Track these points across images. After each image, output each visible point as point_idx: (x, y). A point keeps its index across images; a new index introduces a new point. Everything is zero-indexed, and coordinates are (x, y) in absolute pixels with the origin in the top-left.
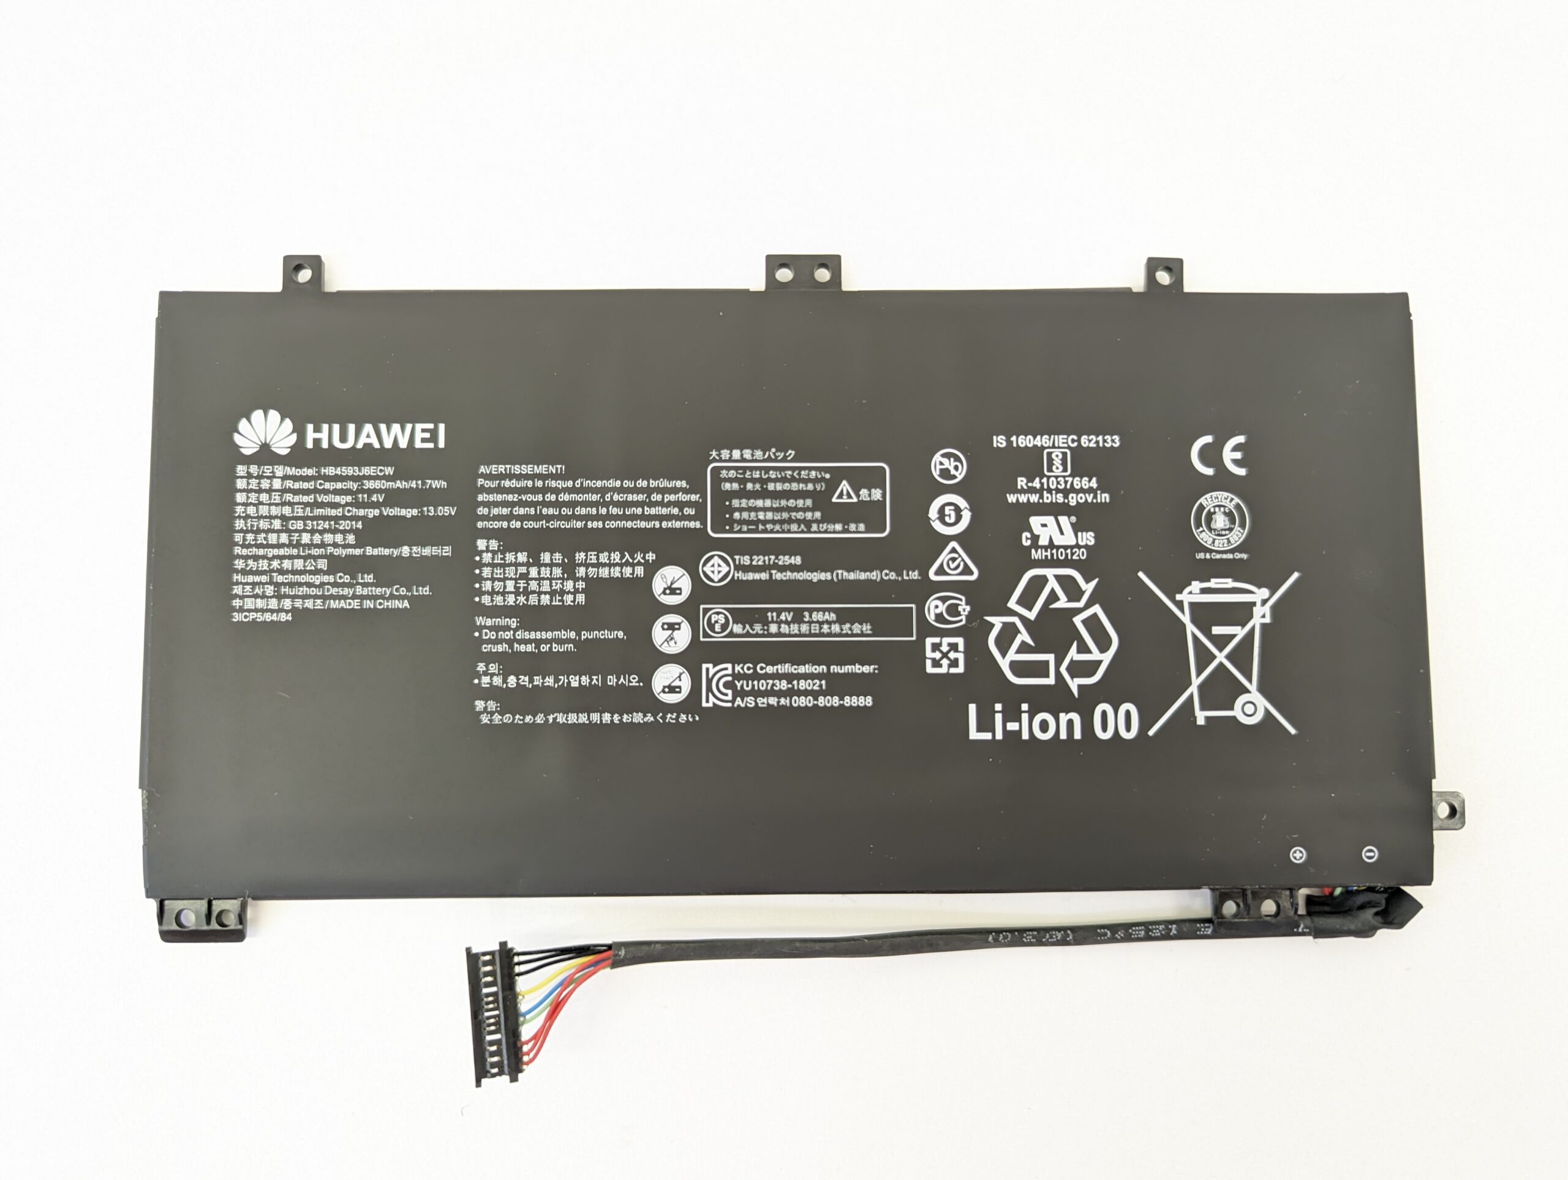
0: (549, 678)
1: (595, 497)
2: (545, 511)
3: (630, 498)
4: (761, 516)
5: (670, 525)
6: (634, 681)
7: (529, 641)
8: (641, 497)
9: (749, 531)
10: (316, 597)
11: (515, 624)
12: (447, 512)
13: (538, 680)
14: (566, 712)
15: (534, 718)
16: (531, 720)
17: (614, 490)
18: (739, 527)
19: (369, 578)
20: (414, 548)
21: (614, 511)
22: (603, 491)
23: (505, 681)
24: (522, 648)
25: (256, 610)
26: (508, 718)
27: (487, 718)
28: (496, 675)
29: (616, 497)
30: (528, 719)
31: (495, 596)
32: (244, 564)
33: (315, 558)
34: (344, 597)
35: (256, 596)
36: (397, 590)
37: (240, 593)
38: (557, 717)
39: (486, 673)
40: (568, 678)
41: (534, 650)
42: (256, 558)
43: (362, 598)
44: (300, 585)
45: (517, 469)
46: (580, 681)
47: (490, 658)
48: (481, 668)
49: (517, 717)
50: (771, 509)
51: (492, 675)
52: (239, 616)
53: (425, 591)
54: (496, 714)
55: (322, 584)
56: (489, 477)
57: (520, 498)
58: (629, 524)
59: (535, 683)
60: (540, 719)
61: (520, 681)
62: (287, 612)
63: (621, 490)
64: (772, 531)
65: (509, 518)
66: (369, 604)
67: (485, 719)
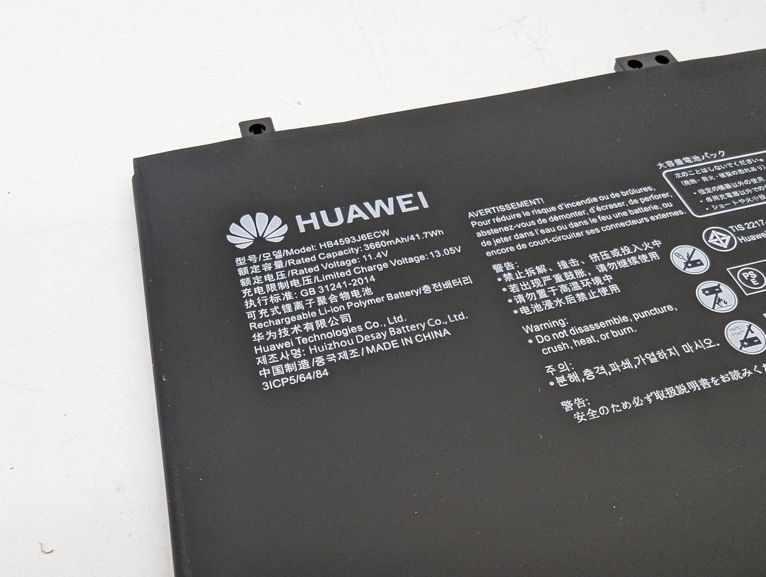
0: (625, 362)
1: (581, 213)
2: (542, 231)
3: (611, 207)
4: (729, 195)
5: (657, 218)
6: (709, 344)
7: (585, 335)
8: (620, 205)
9: (727, 208)
10: (348, 348)
11: (564, 323)
12: (453, 252)
13: (614, 367)
14: (661, 388)
15: (632, 403)
16: (628, 405)
17: (594, 204)
18: (717, 207)
19: (399, 319)
20: (434, 285)
21: (604, 218)
22: (586, 207)
23: (581, 375)
24: (582, 342)
25: (287, 375)
26: (603, 410)
27: (582, 416)
28: (569, 373)
29: (599, 209)
30: (625, 405)
31: (532, 305)
32: (263, 336)
33: (337, 315)
34: (380, 341)
35: (284, 362)
36: (432, 322)
37: (266, 363)
38: (653, 394)
39: (558, 373)
40: (644, 357)
41: (595, 341)
42: (274, 328)
43: (398, 337)
44: (329, 341)
45: (501, 208)
46: (657, 356)
47: (555, 359)
48: (550, 370)
49: (613, 406)
50: (733, 189)
51: (565, 374)
52: (269, 385)
53: (462, 316)
54: (589, 410)
55: (352, 336)
56: (480, 219)
57: (515, 227)
58: (622, 224)
59: (613, 370)
60: (637, 402)
61: (597, 372)
62: (322, 369)
63: (600, 203)
64: (746, 204)
65: (513, 243)
66: (406, 341)
67: (580, 418)
